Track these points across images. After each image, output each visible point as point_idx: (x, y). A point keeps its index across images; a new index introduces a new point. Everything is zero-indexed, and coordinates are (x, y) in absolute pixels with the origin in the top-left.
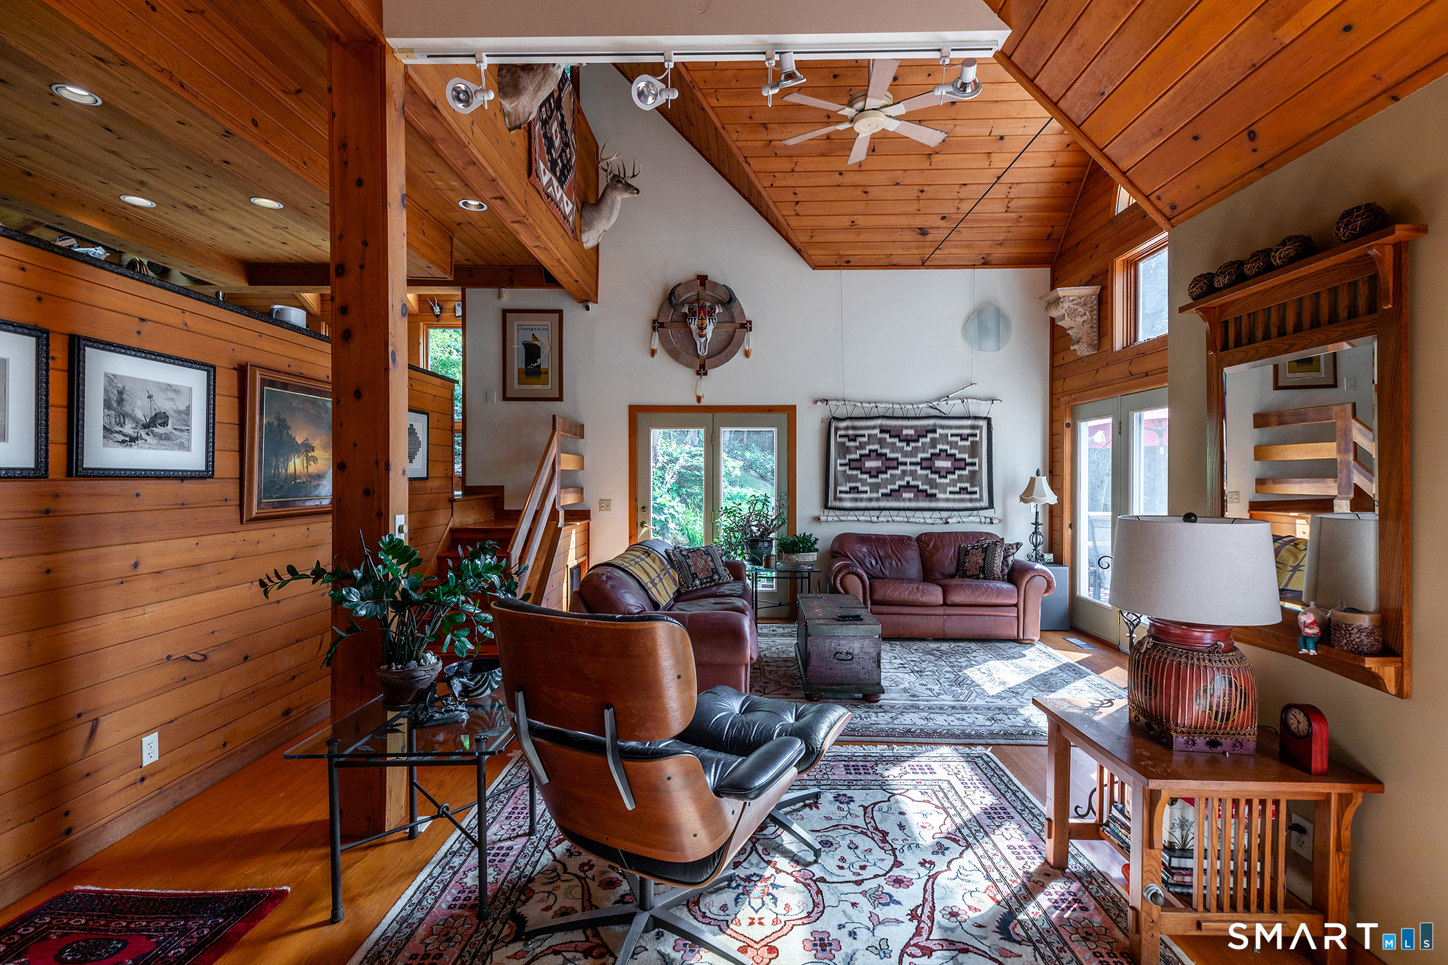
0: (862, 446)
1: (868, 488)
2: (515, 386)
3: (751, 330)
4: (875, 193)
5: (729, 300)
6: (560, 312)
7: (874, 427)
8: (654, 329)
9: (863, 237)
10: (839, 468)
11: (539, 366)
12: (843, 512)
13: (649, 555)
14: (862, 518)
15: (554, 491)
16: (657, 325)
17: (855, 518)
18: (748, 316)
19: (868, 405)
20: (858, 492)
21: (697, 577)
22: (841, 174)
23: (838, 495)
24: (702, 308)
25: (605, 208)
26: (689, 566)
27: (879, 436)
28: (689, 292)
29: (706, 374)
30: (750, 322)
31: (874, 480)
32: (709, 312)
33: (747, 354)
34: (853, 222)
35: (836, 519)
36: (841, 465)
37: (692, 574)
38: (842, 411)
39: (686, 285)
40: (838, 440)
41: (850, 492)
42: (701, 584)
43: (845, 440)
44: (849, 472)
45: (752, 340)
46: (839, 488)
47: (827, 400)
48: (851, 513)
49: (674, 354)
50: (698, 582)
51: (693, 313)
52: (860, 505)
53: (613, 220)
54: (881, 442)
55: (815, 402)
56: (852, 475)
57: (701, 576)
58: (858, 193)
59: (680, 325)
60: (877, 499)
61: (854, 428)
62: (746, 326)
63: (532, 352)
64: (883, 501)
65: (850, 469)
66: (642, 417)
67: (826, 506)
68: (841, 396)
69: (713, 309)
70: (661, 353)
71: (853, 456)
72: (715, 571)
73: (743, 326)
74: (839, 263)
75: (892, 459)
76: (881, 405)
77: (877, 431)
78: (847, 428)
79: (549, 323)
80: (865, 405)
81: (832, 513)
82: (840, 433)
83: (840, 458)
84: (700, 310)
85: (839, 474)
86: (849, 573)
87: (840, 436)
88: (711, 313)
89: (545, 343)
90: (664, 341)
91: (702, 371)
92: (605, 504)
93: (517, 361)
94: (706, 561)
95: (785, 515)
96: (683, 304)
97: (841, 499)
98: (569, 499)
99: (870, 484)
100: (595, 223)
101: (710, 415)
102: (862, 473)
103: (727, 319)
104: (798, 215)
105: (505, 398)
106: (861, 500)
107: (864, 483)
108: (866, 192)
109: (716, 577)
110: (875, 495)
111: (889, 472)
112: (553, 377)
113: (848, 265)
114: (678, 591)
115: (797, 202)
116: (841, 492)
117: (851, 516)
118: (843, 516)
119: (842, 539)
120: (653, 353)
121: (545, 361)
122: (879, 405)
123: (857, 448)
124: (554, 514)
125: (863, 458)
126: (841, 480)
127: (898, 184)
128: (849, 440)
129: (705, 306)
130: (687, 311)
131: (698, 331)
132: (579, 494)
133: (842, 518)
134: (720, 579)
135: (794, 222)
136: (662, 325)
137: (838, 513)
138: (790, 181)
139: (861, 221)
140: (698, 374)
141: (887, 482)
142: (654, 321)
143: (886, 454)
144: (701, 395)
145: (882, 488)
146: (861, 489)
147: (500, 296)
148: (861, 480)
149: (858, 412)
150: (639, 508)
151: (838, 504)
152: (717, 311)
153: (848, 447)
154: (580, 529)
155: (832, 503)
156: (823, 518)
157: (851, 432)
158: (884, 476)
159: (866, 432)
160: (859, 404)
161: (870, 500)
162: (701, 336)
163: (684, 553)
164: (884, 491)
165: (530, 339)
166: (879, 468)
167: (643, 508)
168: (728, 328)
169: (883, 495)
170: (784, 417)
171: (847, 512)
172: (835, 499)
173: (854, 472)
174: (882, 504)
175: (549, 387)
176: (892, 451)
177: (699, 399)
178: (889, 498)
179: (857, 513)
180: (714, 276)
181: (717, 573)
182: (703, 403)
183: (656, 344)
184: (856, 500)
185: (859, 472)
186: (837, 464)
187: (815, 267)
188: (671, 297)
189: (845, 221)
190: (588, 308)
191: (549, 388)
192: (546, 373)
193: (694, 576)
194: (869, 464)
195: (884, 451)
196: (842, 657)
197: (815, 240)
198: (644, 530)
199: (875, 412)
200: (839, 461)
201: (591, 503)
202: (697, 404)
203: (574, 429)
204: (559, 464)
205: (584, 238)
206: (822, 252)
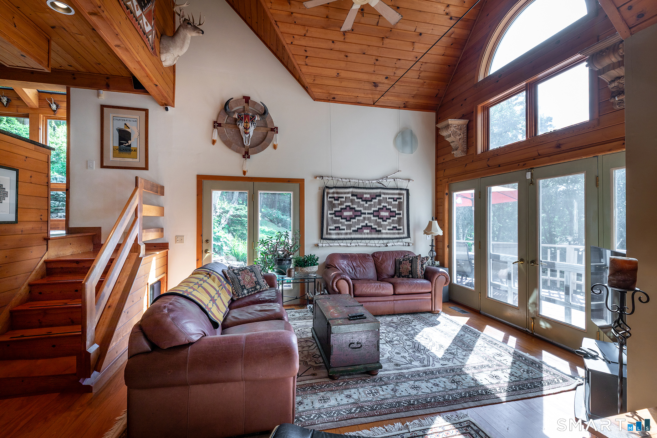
0: (342, 204)
1: (345, 227)
2: (110, 158)
3: (277, 133)
4: (352, 57)
6: (146, 111)
7: (348, 193)
8: (214, 127)
9: (344, 84)
10: (329, 216)
11: (130, 146)
12: (331, 241)
13: (210, 276)
14: (342, 244)
15: (136, 231)
16: (216, 125)
17: (338, 245)
18: (276, 125)
19: (345, 180)
20: (340, 229)
21: (245, 288)
22: (333, 42)
23: (329, 231)
24: (246, 116)
25: (178, 40)
26: (239, 281)
27: (351, 198)
28: (238, 106)
29: (249, 157)
30: (277, 128)
31: (348, 223)
32: (251, 119)
33: (275, 147)
34: (338, 74)
35: (327, 245)
36: (330, 214)
37: (242, 286)
38: (331, 183)
39: (237, 101)
40: (329, 200)
41: (335, 230)
42: (248, 293)
43: (333, 200)
44: (335, 218)
45: (278, 139)
46: (329, 227)
47: (322, 177)
48: (336, 241)
49: (228, 144)
50: (245, 292)
51: (240, 118)
52: (343, 237)
53: (185, 49)
54: (352, 201)
55: (316, 177)
56: (336, 220)
57: (248, 287)
58: (342, 56)
59: (232, 126)
60: (350, 234)
61: (337, 193)
62: (274, 130)
63: (124, 136)
64: (353, 234)
65: (335, 216)
66: (206, 182)
67: (322, 238)
68: (330, 174)
69: (254, 117)
70: (219, 143)
71: (337, 209)
72: (257, 283)
73: (272, 130)
74: (329, 99)
75: (358, 211)
76: (352, 181)
77: (350, 195)
78: (333, 193)
79: (138, 117)
80: (344, 180)
81: (325, 241)
82: (330, 195)
83: (330, 210)
84: (245, 117)
85: (329, 220)
86: (341, 279)
87: (330, 198)
88: (252, 119)
89: (135, 131)
90: (220, 135)
91: (246, 155)
92: (179, 239)
93: (112, 141)
94: (251, 277)
95: (298, 244)
96: (234, 112)
97: (330, 234)
98: (151, 236)
99: (346, 225)
100: (171, 49)
101: (251, 183)
102: (342, 218)
103: (262, 125)
104: (307, 65)
105: (102, 166)
106: (341, 234)
107: (343, 224)
108: (347, 56)
109: (258, 287)
110: (349, 231)
111: (357, 218)
112: (141, 153)
113: (333, 99)
114: (232, 299)
115: (307, 57)
116: (330, 230)
117: (336, 244)
118: (332, 243)
119: (332, 257)
120: (214, 142)
121: (135, 142)
122: (351, 180)
123: (339, 204)
124: (136, 248)
125: (342, 210)
126: (330, 222)
127: (364, 54)
128: (335, 200)
129: (249, 115)
130: (237, 117)
131: (244, 130)
132: (160, 233)
133: (331, 245)
134: (261, 288)
135: (304, 69)
136: (220, 125)
137: (328, 241)
138: (303, 42)
139: (343, 74)
140: (244, 157)
141: (356, 223)
142: (215, 122)
143: (354, 208)
144: (246, 170)
145: (353, 227)
146: (341, 228)
147: (98, 95)
148: (341, 223)
149: (340, 184)
150: (204, 240)
151: (328, 236)
152: (256, 119)
153: (334, 204)
154: (159, 256)
155: (325, 236)
156: (320, 245)
157: (335, 195)
158: (354, 220)
159: (344, 196)
160: (340, 180)
161: (346, 234)
162: (246, 133)
163: (236, 271)
164: (354, 229)
165: (123, 127)
166: (351, 216)
167: (207, 241)
168: (263, 130)
169: (353, 231)
170: (297, 185)
171: (334, 241)
172: (327, 233)
173: (338, 218)
174: (353, 236)
175: (138, 160)
176: (358, 207)
177: (244, 173)
178: (357, 233)
179: (339, 241)
180: (255, 98)
181: (259, 284)
182: (247, 175)
183: (216, 137)
184: (338, 234)
185: (340, 218)
186: (328, 213)
187: (315, 99)
188: (226, 107)
189: (334, 73)
190: (167, 109)
192: (135, 150)
193: (243, 287)
194: (346, 214)
195: (354, 206)
196: (354, 346)
197: (316, 82)
198: (207, 255)
199: (349, 184)
200: (329, 212)
201: (168, 237)
202: (243, 176)
203: (155, 189)
204: (141, 211)
205: (163, 57)
206: (320, 91)
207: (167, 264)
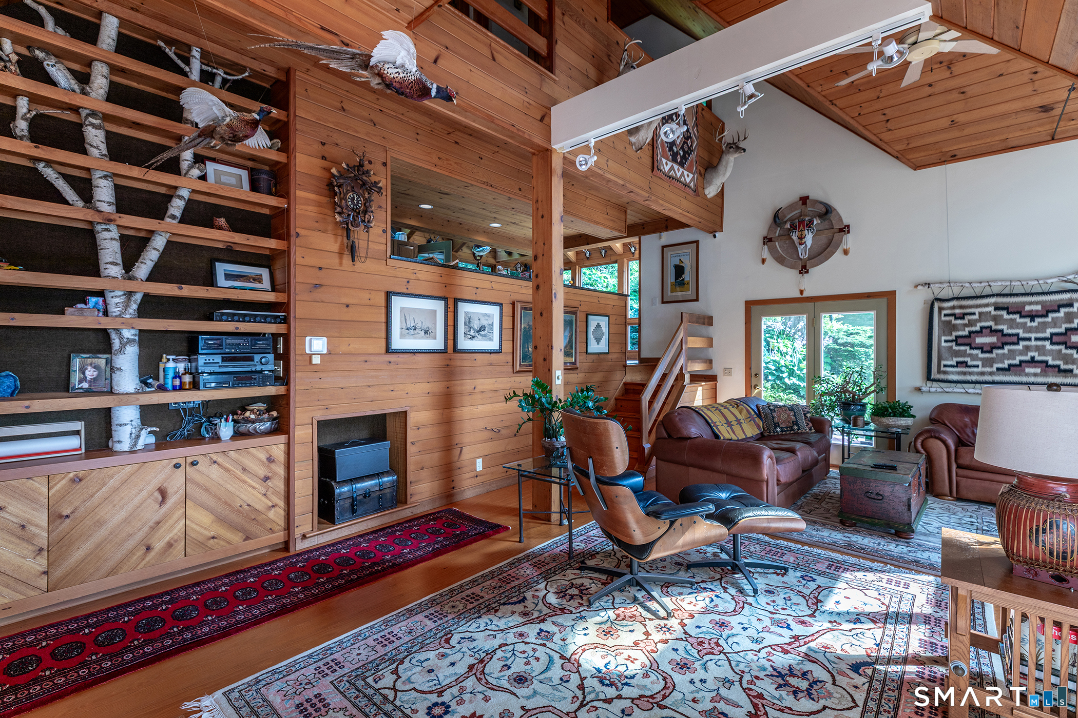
0: (971, 323)
1: (980, 363)
2: (669, 295)
3: (849, 232)
4: (970, 91)
5: (827, 212)
6: (697, 242)
7: (987, 305)
8: (764, 244)
9: (968, 131)
10: (943, 344)
11: (683, 279)
12: (949, 385)
13: (738, 406)
14: (971, 391)
15: (681, 361)
16: (766, 240)
17: (963, 390)
18: (846, 222)
19: (979, 285)
20: (967, 366)
21: (779, 426)
22: (930, 85)
23: (942, 369)
24: (801, 222)
26: (773, 417)
27: (993, 313)
28: (792, 212)
29: (807, 272)
30: (848, 226)
31: (987, 355)
32: (807, 225)
33: (846, 252)
34: (952, 121)
35: (939, 390)
36: (946, 341)
37: (775, 424)
38: (946, 293)
39: (791, 207)
40: (943, 318)
41: (957, 366)
42: (782, 431)
43: (952, 318)
44: (957, 348)
45: (849, 241)
46: (943, 363)
47: (929, 284)
48: (959, 385)
49: (780, 260)
50: (779, 430)
51: (793, 228)
52: (968, 378)
53: (728, 174)
54: (996, 319)
55: (916, 286)
56: (959, 351)
57: (781, 426)
58: (955, 95)
59: (785, 238)
60: (991, 374)
61: (961, 307)
62: (845, 229)
63: (679, 270)
64: (999, 375)
65: (957, 344)
66: (754, 308)
67: (929, 378)
68: (947, 279)
69: (811, 222)
70: (770, 260)
71: (960, 333)
72: (796, 423)
73: (841, 230)
74: (943, 159)
75: (1010, 335)
76: (996, 284)
77: (991, 309)
78: (953, 308)
79: (690, 250)
80: (974, 285)
81: (935, 384)
82: (944, 312)
83: (945, 335)
84: (800, 224)
85: (943, 350)
86: (932, 437)
87: (945, 315)
88: (809, 225)
89: (688, 264)
90: (773, 252)
91: (804, 270)
92: (728, 371)
93: (670, 277)
94: (789, 415)
95: (883, 383)
96: (786, 222)
97: (945, 373)
98: (697, 367)
99: (981, 359)
100: (714, 180)
101: (811, 305)
102: (971, 348)
103: (827, 227)
104: (890, 130)
105: (663, 302)
106: (971, 374)
107: (974, 358)
108: (963, 93)
109: (795, 427)
110: (988, 369)
111: (1007, 348)
112: (692, 285)
113: (954, 158)
114: (762, 433)
115: (888, 121)
116: (945, 366)
117: (959, 389)
118: (948, 387)
119: (943, 409)
120: (763, 261)
121: (687, 276)
122: (991, 284)
123: (965, 325)
124: (681, 376)
125: (973, 335)
126: (945, 354)
127: (1001, 75)
128: (956, 318)
129: (804, 221)
130: (789, 227)
131: (798, 240)
132: (708, 364)
133: (947, 390)
134: (799, 429)
135: (887, 136)
136: (770, 240)
137: (942, 385)
138: (877, 106)
139: (962, 118)
140: (800, 273)
141: (1002, 358)
142: (764, 238)
143: (1002, 331)
144: (803, 289)
145: (998, 363)
146: (970, 363)
147: (660, 238)
148: (970, 355)
149: (967, 292)
150: (753, 374)
151: (942, 377)
152: (815, 222)
153: (954, 325)
154: (705, 387)
155: (934, 375)
156: (924, 389)
157: (957, 311)
158: (1000, 351)
159: (977, 311)
160: (967, 285)
161: (982, 374)
162: (801, 244)
163: (772, 408)
164: (1000, 366)
165: (678, 263)
166: (993, 343)
167: (756, 375)
168: (828, 234)
169: (998, 369)
170: (883, 302)
171: (953, 385)
172: (939, 372)
173: (962, 348)
174: (997, 378)
175: (690, 292)
176: (1011, 327)
177: (801, 292)
178: (1007, 373)
179: (965, 385)
180: (813, 196)
181: (797, 424)
182: (805, 295)
183: (766, 254)
184: (964, 373)
185: (968, 348)
186: (941, 341)
187: (916, 167)
188: (777, 219)
189: (945, 122)
190: (715, 236)
191: (690, 294)
192: (688, 283)
193: (777, 425)
194: (979, 340)
195: (1000, 327)
196: (872, 496)
197: (911, 146)
198: (757, 391)
199: (988, 291)
200: (943, 338)
201: (717, 369)
202: (800, 296)
203: (701, 321)
204: (686, 343)
205: (707, 192)
206: (923, 154)
207: (716, 397)
